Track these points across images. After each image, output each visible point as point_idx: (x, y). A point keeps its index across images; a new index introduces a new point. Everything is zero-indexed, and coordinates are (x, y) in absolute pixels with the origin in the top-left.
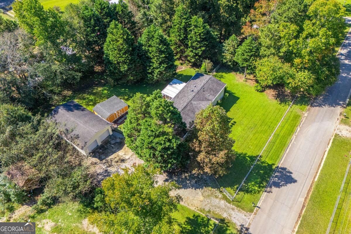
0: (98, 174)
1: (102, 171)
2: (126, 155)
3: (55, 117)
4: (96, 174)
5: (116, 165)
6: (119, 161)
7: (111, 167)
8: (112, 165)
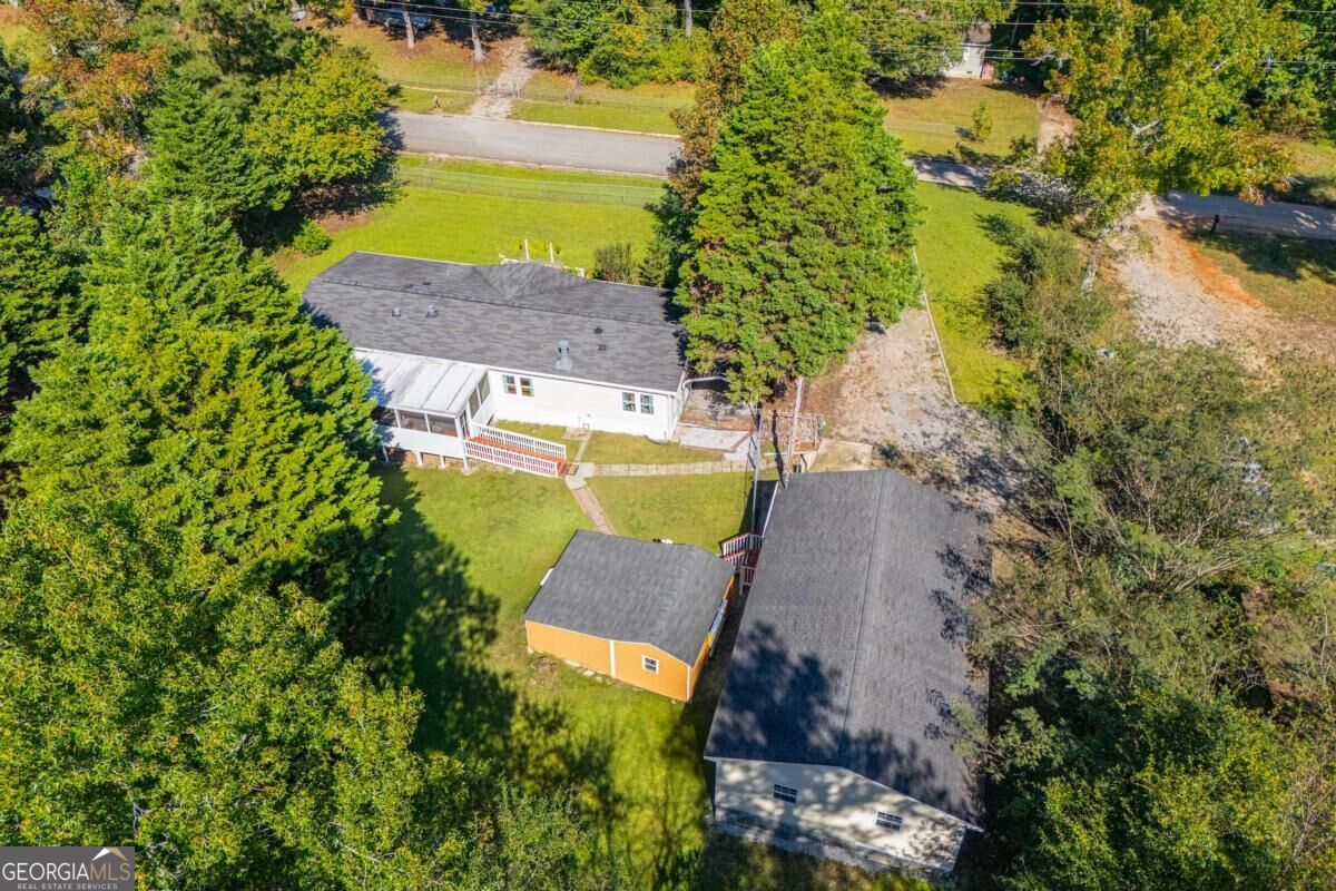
0: (1007, 496)
1: (986, 493)
2: (855, 455)
3: (914, 746)
4: (1012, 501)
5: (922, 465)
6: (900, 462)
7: (946, 474)
8: (933, 475)
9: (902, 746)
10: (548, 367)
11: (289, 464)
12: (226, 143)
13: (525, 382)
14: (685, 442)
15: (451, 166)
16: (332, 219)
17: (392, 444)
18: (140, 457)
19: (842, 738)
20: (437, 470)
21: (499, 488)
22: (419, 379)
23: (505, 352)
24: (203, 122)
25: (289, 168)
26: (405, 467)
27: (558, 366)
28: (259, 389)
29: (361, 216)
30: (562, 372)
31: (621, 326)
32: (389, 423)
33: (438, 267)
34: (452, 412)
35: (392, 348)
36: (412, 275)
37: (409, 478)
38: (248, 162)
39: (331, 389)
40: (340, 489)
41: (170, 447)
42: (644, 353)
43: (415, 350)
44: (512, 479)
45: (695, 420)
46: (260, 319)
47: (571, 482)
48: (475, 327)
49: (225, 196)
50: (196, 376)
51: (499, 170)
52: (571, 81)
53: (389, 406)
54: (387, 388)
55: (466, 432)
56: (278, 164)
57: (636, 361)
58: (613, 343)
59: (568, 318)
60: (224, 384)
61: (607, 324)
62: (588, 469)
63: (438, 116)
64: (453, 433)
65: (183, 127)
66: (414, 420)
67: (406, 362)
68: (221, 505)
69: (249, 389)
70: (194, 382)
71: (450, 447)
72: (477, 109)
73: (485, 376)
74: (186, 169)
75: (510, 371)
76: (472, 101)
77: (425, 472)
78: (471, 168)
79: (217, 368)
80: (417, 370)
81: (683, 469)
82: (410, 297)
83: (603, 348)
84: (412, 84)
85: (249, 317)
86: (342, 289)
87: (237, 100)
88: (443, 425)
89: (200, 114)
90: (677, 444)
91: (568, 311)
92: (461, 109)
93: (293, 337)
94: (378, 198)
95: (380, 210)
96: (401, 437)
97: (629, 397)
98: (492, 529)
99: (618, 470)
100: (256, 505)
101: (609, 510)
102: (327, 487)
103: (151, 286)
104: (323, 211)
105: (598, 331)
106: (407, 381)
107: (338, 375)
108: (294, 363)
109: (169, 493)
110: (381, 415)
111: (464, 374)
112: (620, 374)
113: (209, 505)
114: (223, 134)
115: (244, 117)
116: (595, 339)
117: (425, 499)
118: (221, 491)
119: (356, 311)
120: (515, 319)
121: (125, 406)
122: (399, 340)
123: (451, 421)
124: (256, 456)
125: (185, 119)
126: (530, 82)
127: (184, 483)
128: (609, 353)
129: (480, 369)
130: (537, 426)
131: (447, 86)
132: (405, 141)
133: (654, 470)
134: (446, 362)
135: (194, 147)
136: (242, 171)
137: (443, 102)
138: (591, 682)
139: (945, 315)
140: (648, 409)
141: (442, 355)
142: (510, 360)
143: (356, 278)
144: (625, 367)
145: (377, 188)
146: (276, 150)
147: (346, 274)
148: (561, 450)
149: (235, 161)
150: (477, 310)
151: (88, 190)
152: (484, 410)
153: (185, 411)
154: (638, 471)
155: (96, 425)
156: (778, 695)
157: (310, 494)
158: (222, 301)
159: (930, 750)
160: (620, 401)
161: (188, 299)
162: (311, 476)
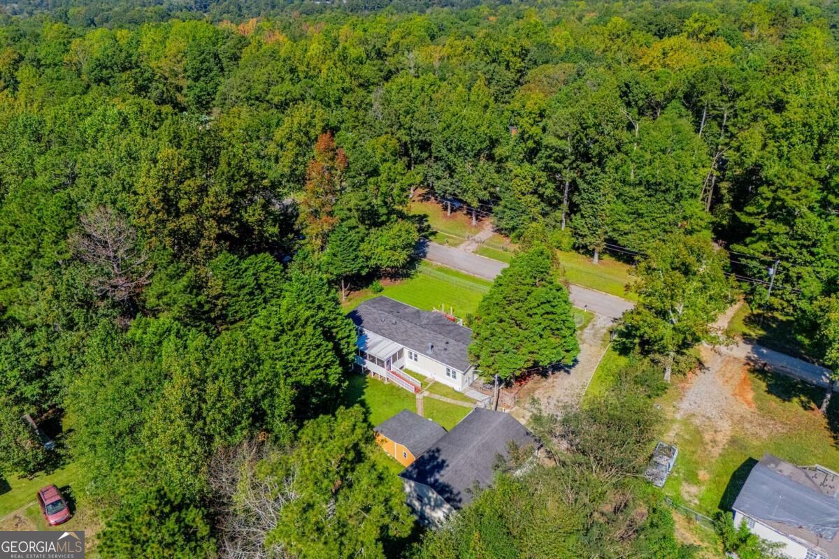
9: (455, 491)
10: (423, 352)
11: (314, 353)
12: (351, 249)
13: (416, 356)
14: (467, 394)
15: (440, 269)
16: (388, 280)
17: (365, 366)
18: (276, 339)
19: (436, 481)
20: (376, 380)
21: (394, 391)
22: (380, 345)
23: (412, 343)
24: (345, 242)
25: (372, 261)
26: (368, 376)
27: (428, 352)
28: (312, 329)
29: (398, 282)
30: (427, 355)
31: (456, 343)
32: (365, 358)
33: (406, 307)
34: (384, 358)
35: (376, 332)
36: (396, 308)
37: (367, 380)
38: (357, 257)
39: (343, 338)
40: (327, 366)
41: (284, 338)
42: (459, 355)
43: (383, 335)
44: (399, 389)
45: (476, 388)
46: (327, 311)
47: (418, 396)
48: (406, 331)
49: (346, 267)
50: (296, 321)
51: (457, 274)
52: (508, 241)
53: (366, 351)
54: (368, 345)
55: (389, 369)
56: (368, 258)
57: (455, 357)
58: (450, 349)
59: (439, 336)
60: (303, 326)
61: (452, 342)
62: (426, 394)
63: (446, 246)
64: (383, 366)
65: (338, 242)
66: (373, 359)
67: (379, 338)
68: (292, 358)
69: (309, 329)
70: (295, 324)
71: (381, 372)
72: (462, 246)
73: (402, 349)
74: (336, 256)
75: (412, 350)
76: (462, 242)
77: (373, 380)
78: (447, 271)
79: (302, 321)
80: (381, 341)
81: (460, 403)
82: (390, 315)
83: (446, 349)
84: (442, 231)
85: (324, 310)
86: (369, 308)
87: (361, 235)
88: (381, 363)
89: (345, 239)
90: (463, 394)
91: (440, 333)
92: (456, 245)
93: (335, 319)
94: (407, 276)
95: (406, 281)
96: (369, 365)
97: (449, 370)
98: (384, 404)
99: (437, 397)
100: (300, 361)
101: (425, 409)
102: (323, 364)
103: (299, 295)
104: (386, 277)
105: (447, 343)
106: (375, 345)
107: (346, 335)
108: (334, 327)
109: (280, 351)
110: (363, 354)
111: (394, 347)
112: (447, 360)
113: (288, 357)
114: (351, 246)
115: (362, 240)
116: (445, 346)
117: (369, 388)
118: (293, 354)
119: (371, 317)
120: (421, 332)
121: (277, 325)
122: (380, 330)
123: (383, 362)
124: (304, 348)
125: (340, 240)
126: (490, 239)
127: (284, 349)
128: (447, 352)
129: (401, 346)
130: (417, 374)
131: (456, 235)
132: (428, 255)
133: (449, 400)
134: (391, 341)
135: (340, 249)
136: (353, 260)
137: (450, 240)
138: (388, 458)
139: (601, 373)
140: (454, 377)
141: (391, 339)
142: (412, 346)
143: (376, 305)
144: (449, 359)
145: (409, 272)
146: (369, 254)
147: (373, 303)
148: (418, 383)
149: (352, 256)
150: (409, 325)
151: (304, 259)
152: (399, 362)
153: (291, 330)
154: (444, 399)
155: (269, 328)
156: (428, 467)
157: (316, 363)
158: (317, 303)
159: (464, 495)
160: (445, 371)
161: (307, 301)
162: (319, 359)
